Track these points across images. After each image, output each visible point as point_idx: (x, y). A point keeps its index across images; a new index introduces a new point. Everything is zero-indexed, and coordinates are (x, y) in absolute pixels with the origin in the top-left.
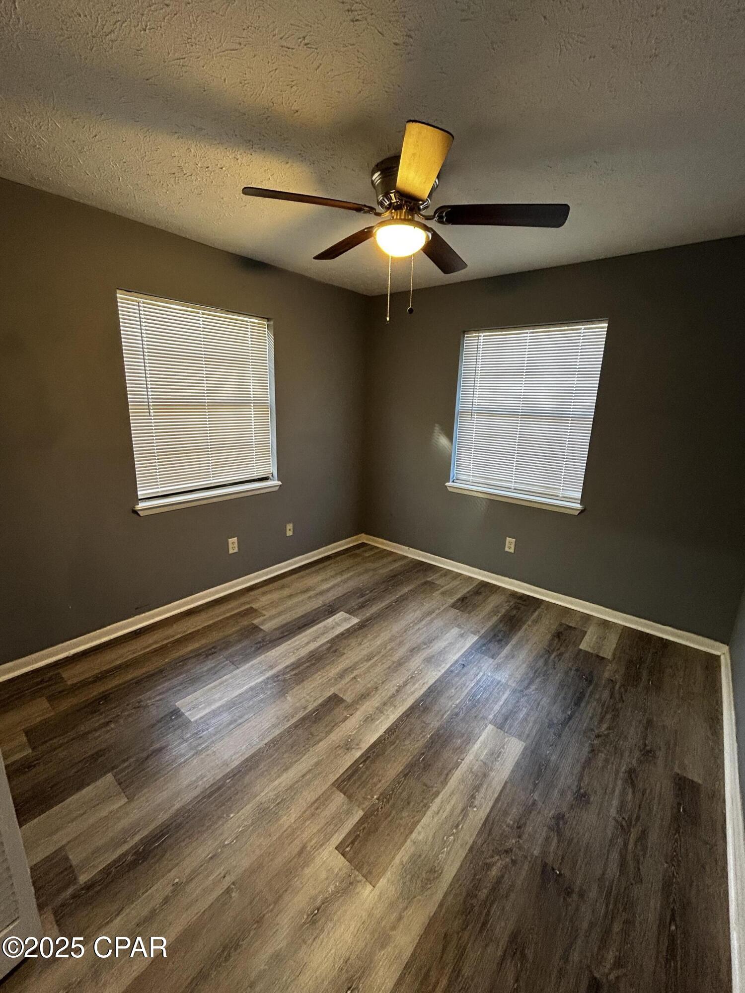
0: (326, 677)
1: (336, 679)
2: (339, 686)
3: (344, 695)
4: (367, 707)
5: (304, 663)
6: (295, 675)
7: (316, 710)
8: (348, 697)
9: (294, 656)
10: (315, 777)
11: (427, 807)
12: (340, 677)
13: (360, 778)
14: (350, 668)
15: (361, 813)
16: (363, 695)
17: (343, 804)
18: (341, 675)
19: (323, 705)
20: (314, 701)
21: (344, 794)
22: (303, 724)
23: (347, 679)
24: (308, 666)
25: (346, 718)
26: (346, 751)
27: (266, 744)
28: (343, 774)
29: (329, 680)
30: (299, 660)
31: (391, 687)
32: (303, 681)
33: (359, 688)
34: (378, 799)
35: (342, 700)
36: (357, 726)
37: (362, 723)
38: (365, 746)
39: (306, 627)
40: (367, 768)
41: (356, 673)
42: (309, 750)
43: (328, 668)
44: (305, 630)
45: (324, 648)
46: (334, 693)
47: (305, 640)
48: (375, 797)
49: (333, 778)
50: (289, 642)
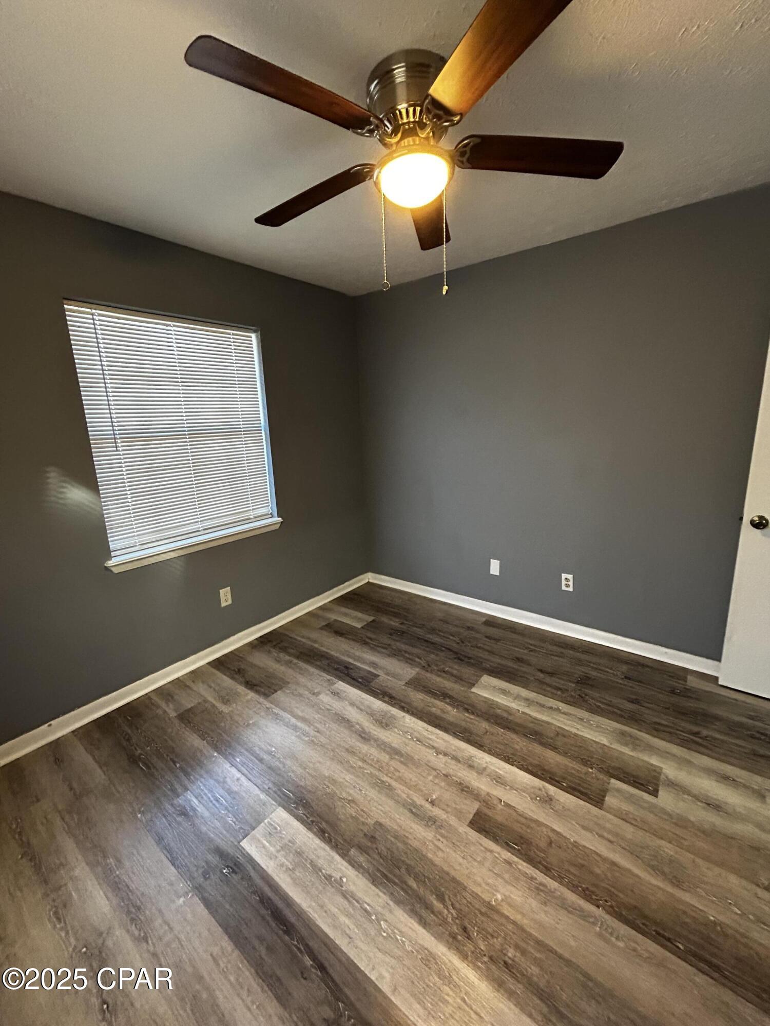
0: (437, 843)
1: (441, 827)
2: (453, 821)
3: (470, 813)
4: (482, 785)
5: (406, 888)
6: (441, 898)
7: (507, 846)
8: (472, 807)
9: (388, 916)
10: (604, 828)
11: (576, 735)
12: (435, 822)
13: (579, 785)
14: (411, 812)
15: (613, 781)
16: (463, 790)
17: (614, 796)
18: (430, 822)
19: (495, 839)
20: (491, 851)
21: (604, 797)
22: (538, 859)
23: (436, 812)
24: (416, 878)
25: (507, 805)
26: (554, 800)
27: (598, 907)
28: (584, 801)
29: (443, 836)
30: (398, 902)
31: (440, 762)
32: (454, 880)
33: (449, 795)
34: (592, 768)
35: (478, 814)
36: (515, 792)
37: (508, 788)
38: (537, 782)
39: (287, 913)
40: (564, 778)
41: (420, 801)
42: (576, 842)
43: (415, 844)
44: (301, 914)
45: (362, 859)
46: (468, 826)
47: (335, 903)
48: (591, 770)
49: (594, 810)
50: (341, 942)
